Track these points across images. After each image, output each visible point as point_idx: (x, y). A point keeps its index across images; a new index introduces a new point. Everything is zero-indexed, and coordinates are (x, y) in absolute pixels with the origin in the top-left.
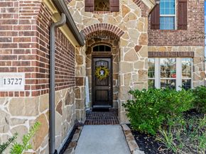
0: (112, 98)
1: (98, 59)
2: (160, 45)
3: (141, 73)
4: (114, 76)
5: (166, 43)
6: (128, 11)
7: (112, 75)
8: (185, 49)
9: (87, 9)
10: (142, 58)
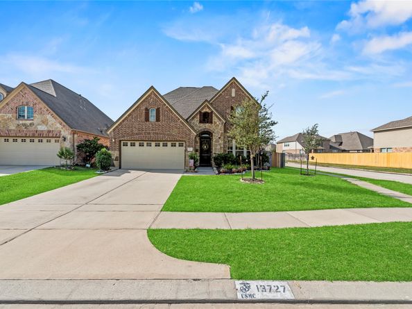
0: (210, 160)
1: (203, 140)
3: (221, 148)
4: (211, 149)
6: (216, 123)
9: (200, 122)
10: (221, 142)
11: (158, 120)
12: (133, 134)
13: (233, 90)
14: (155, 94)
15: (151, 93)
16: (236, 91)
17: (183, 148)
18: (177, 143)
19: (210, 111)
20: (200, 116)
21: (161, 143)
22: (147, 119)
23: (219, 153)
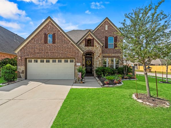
0: (92, 71)
1: (87, 58)
2: (108, 53)
3: (100, 63)
4: (93, 64)
5: (110, 53)
6: (96, 46)
7: (92, 64)
8: (116, 55)
9: (86, 46)
10: (100, 59)
11: (54, 42)
12: (35, 53)
13: (107, 26)
14: (51, 23)
15: (49, 22)
16: (108, 27)
17: (73, 63)
18: (69, 60)
19: (92, 38)
20: (85, 41)
21: (57, 60)
22: (46, 42)
23: (99, 67)
